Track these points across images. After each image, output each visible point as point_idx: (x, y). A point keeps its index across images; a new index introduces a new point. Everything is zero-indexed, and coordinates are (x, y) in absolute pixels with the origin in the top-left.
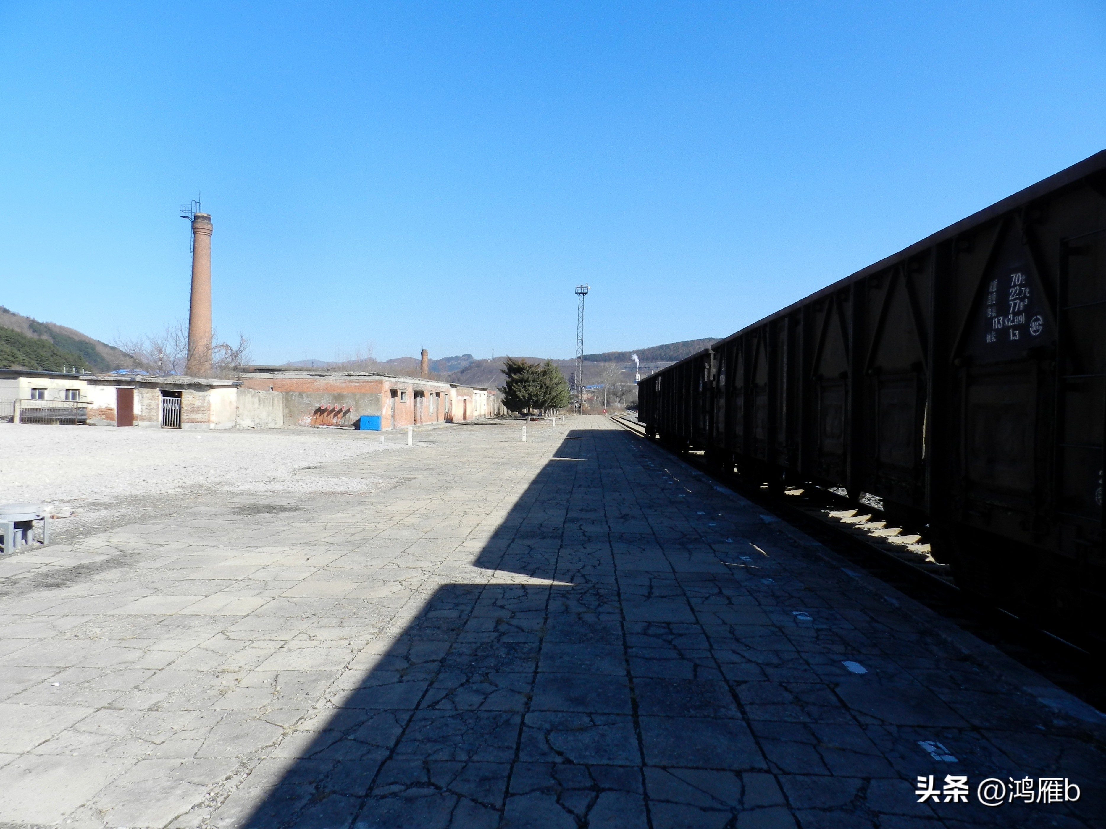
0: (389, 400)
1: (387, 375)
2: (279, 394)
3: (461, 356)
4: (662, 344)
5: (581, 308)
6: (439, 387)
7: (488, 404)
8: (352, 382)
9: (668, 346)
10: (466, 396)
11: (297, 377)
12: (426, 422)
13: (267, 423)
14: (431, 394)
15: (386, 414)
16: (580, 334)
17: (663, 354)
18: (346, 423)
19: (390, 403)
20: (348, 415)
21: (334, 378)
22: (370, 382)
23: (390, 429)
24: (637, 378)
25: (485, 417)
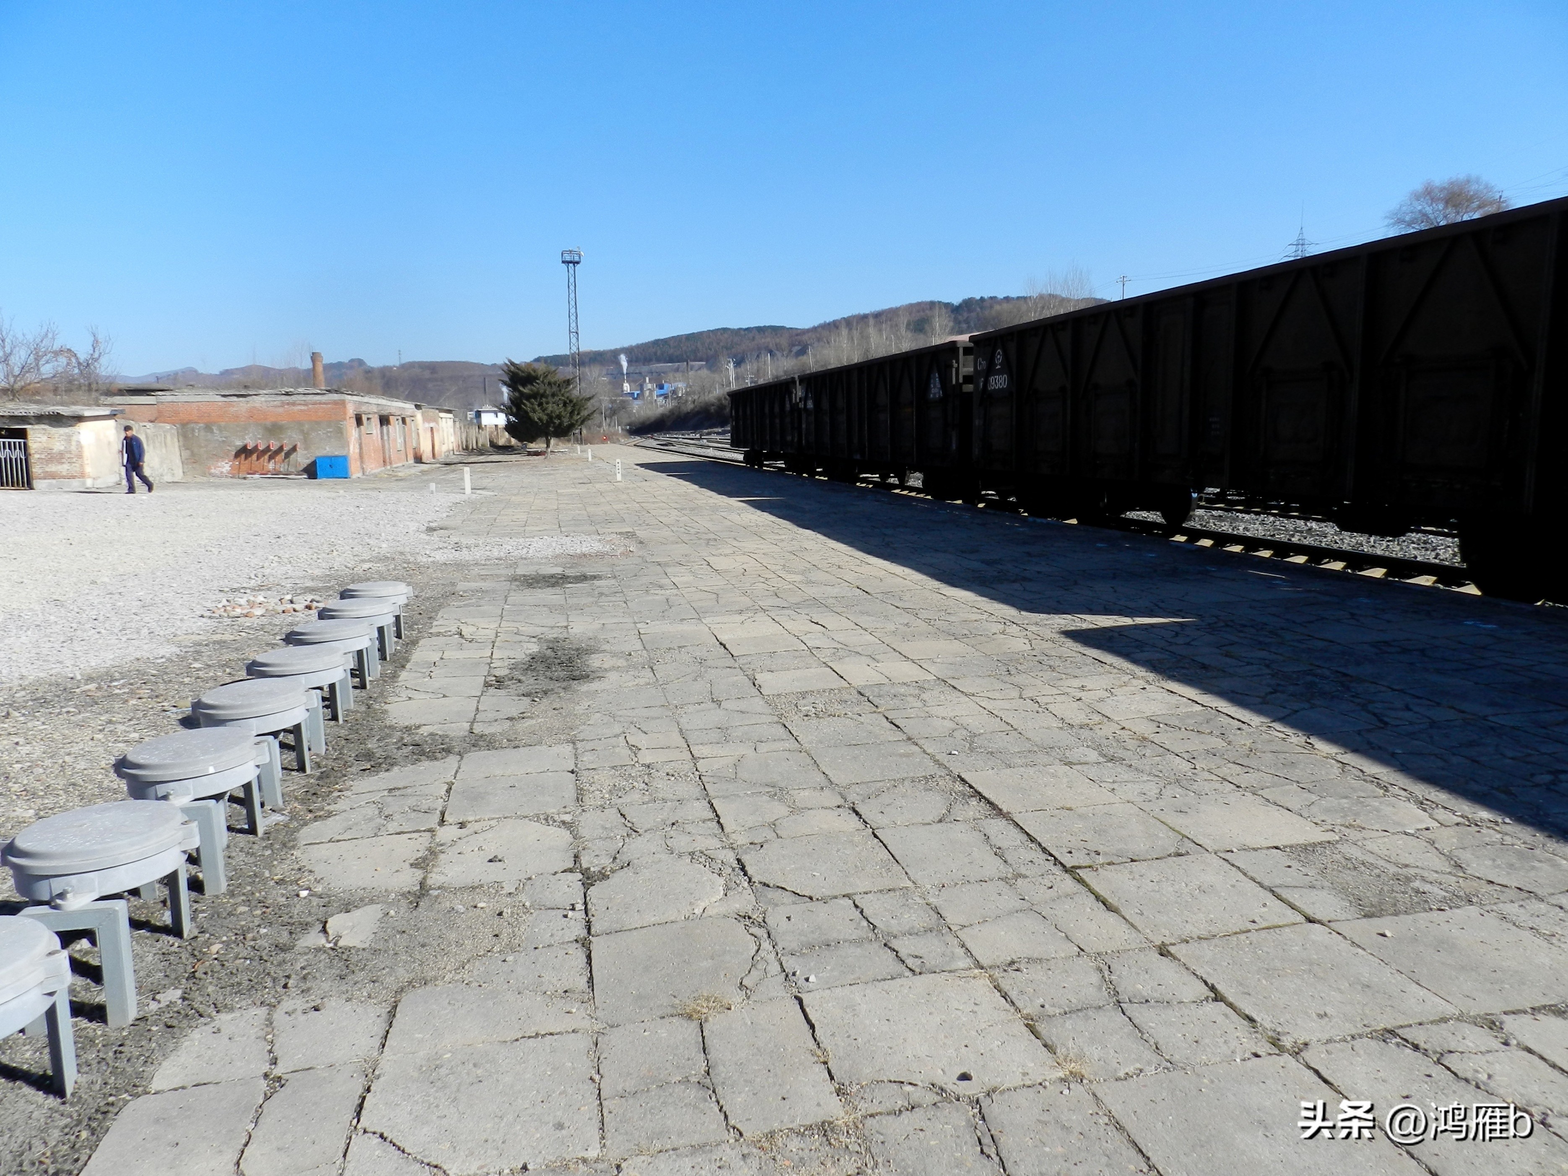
0: (355, 431)
1: (348, 392)
2: (171, 428)
4: (657, 338)
5: (572, 286)
6: (404, 408)
7: (455, 433)
8: (294, 404)
9: (665, 342)
10: (433, 421)
11: (199, 398)
13: (162, 475)
14: (397, 420)
15: (353, 453)
16: (573, 325)
17: (659, 353)
18: (292, 469)
19: (356, 436)
20: (293, 456)
21: (263, 399)
22: (325, 403)
23: (360, 475)
24: (625, 388)
25: (454, 453)
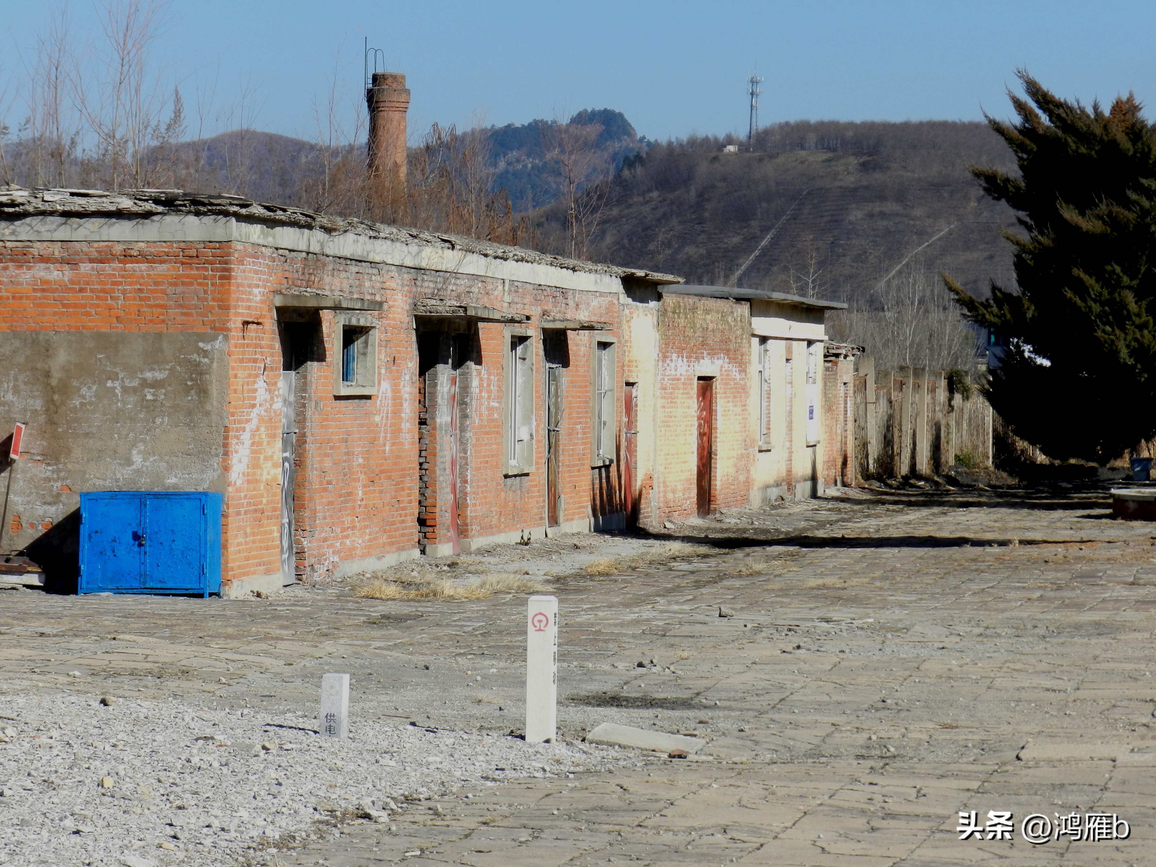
0: (271, 385)
1: (257, 210)
3: (564, 121)
6: (564, 292)
7: (829, 408)
10: (713, 353)
12: (487, 529)
14: (518, 341)
15: (252, 481)
19: (278, 405)
22: (144, 257)
25: (814, 495)
